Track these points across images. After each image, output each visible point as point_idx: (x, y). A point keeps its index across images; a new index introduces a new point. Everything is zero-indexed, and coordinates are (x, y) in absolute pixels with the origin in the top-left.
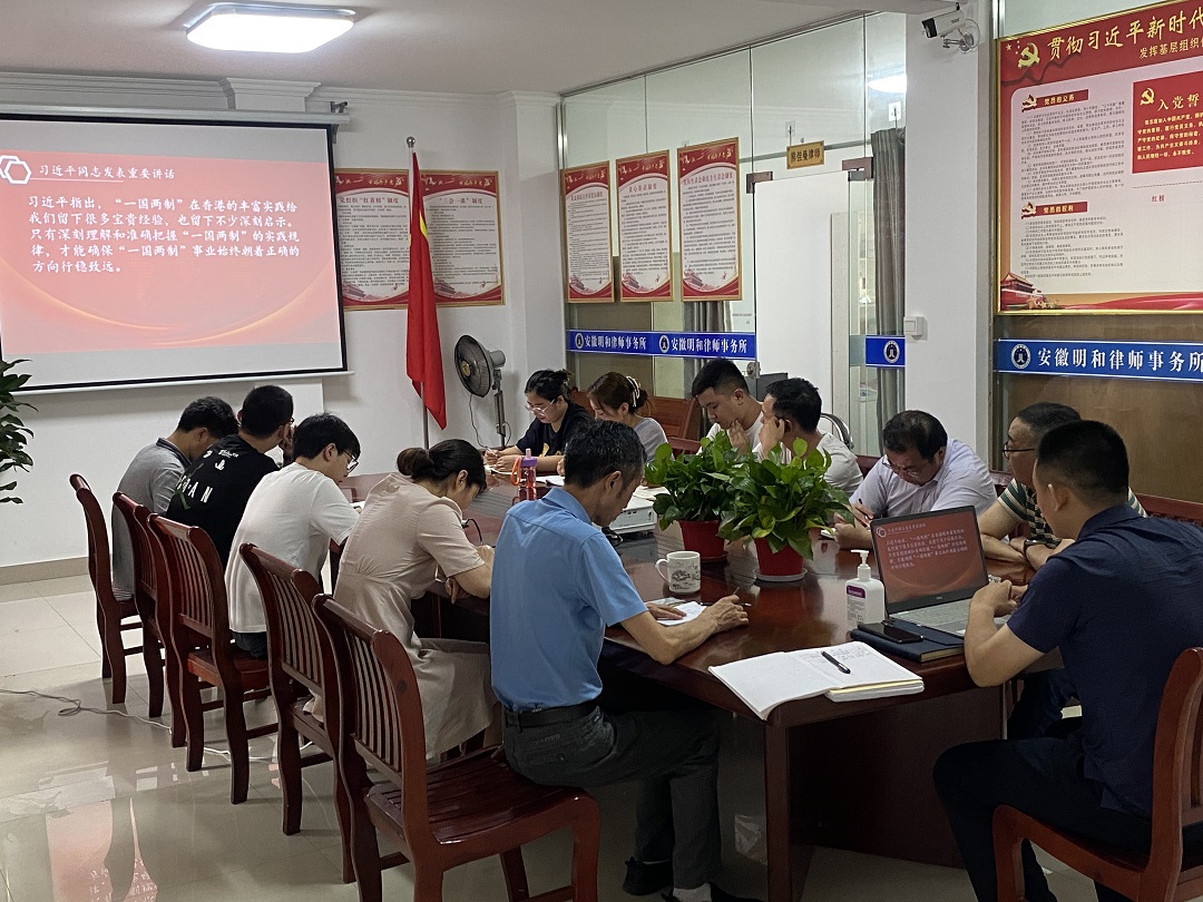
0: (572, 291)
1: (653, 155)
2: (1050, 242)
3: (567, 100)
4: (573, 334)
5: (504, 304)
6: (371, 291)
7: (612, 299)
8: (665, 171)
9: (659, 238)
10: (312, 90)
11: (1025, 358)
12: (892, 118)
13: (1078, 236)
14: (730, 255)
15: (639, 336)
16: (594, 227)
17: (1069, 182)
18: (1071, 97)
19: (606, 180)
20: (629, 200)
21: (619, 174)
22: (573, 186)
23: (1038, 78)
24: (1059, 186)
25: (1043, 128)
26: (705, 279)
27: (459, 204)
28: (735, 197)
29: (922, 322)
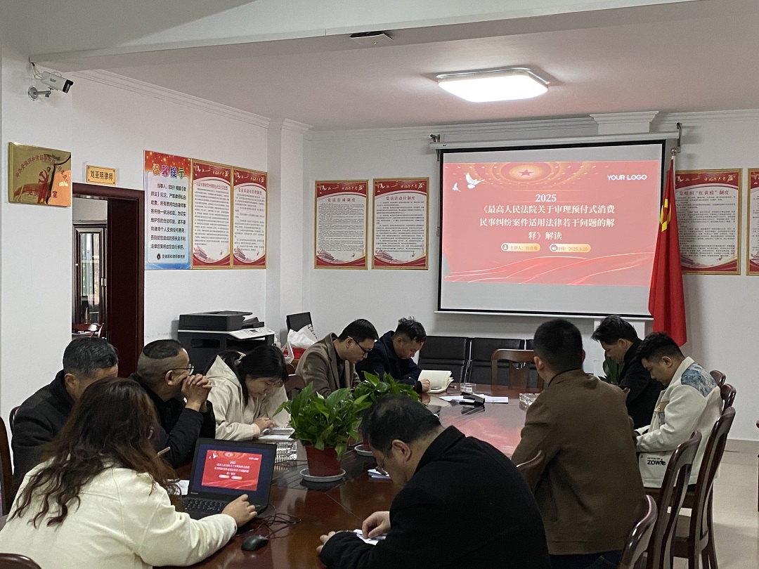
10: (654, 116)
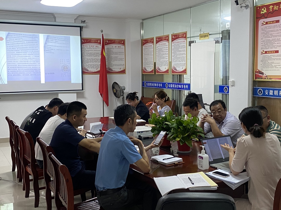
0: (143, 71)
1: (165, 36)
2: (269, 61)
3: (144, 21)
4: (144, 82)
5: (126, 74)
6: (90, 70)
7: (154, 73)
8: (168, 40)
9: (166, 58)
10: (76, 17)
11: (261, 92)
12: (227, 27)
13: (276, 60)
14: (184, 62)
15: (160, 83)
16: (150, 54)
17: (274, 45)
18: (275, 22)
19: (153, 42)
20: (158, 47)
21: (156, 41)
22: (145, 44)
23: (266, 16)
24: (271, 46)
25: (267, 30)
26: (178, 69)
27: (115, 48)
28: (186, 47)
29: (233, 82)
